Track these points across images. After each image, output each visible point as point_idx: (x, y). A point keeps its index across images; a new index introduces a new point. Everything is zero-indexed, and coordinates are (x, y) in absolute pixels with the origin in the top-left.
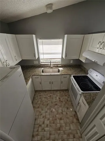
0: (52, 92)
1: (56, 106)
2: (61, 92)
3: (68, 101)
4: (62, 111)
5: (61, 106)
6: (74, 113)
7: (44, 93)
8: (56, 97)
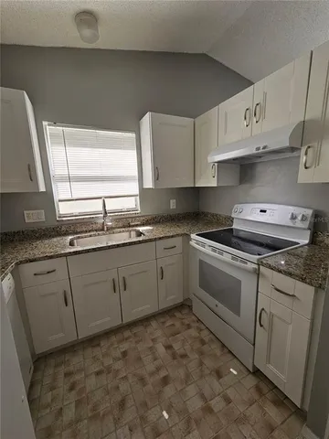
0: (127, 333)
1: (169, 391)
2: (162, 320)
3: (203, 342)
4: (203, 396)
5: (187, 379)
6: (251, 381)
7: (89, 352)
8: (151, 348)
